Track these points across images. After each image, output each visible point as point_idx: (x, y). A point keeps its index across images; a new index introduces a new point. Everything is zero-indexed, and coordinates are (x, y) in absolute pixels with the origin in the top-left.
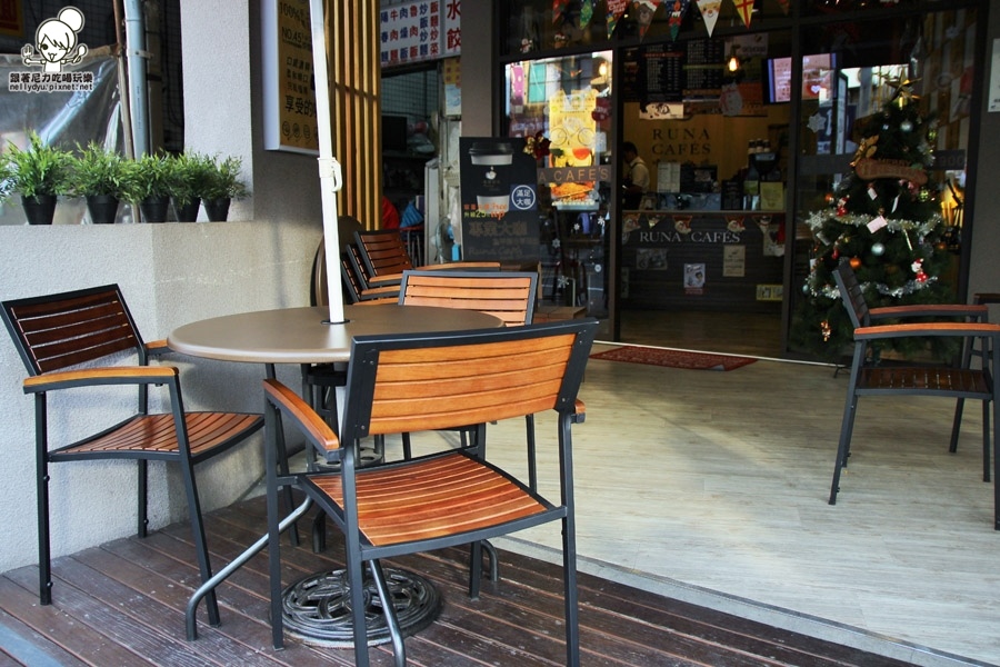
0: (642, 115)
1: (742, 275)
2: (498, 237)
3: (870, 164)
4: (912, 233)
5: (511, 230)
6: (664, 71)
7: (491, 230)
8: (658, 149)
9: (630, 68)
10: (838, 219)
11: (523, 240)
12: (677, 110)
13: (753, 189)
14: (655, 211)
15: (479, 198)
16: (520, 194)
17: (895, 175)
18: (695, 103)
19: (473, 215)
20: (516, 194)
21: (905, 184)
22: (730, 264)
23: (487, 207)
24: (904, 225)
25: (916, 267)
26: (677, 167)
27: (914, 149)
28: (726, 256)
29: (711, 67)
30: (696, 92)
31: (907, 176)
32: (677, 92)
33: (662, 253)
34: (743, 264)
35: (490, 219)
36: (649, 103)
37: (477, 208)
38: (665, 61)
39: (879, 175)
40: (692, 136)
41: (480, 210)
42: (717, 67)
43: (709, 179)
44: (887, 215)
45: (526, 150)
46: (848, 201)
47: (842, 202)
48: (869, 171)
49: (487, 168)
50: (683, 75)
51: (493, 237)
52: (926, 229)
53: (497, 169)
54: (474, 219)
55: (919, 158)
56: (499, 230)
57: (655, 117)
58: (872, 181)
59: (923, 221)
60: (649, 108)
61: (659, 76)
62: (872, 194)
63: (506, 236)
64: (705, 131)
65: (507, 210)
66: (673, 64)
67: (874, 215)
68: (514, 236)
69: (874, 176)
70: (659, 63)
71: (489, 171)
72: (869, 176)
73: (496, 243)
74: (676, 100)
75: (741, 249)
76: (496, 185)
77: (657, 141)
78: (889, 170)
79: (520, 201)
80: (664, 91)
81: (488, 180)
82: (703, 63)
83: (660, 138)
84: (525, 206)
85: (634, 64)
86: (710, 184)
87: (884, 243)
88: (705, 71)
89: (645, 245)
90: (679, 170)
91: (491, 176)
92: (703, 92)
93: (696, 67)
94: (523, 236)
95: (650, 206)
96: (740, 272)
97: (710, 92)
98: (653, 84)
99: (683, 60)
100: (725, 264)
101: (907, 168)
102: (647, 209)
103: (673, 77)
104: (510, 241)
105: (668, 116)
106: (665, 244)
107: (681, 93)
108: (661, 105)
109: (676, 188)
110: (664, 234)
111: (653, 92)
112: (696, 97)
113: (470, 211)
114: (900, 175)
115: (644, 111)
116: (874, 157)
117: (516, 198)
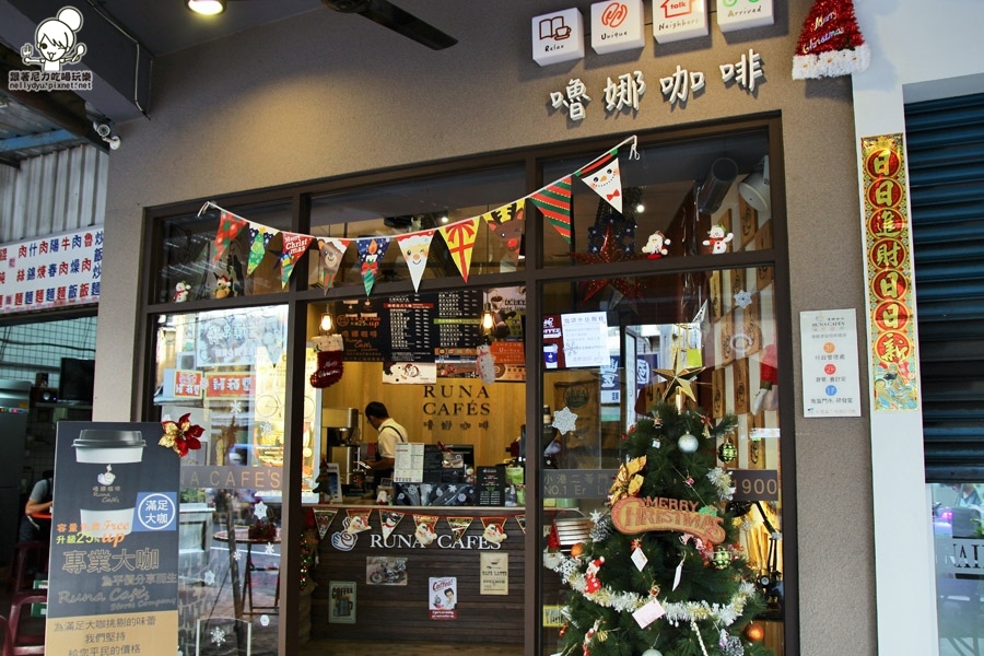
0: (386, 378)
1: (506, 592)
2: (111, 575)
3: (635, 504)
4: (707, 627)
5: (132, 562)
6: (411, 324)
7: (100, 561)
8: (430, 409)
9: (369, 320)
10: (590, 597)
11: (151, 578)
12: (427, 373)
13: (517, 478)
14: (390, 506)
15: (82, 512)
16: (152, 506)
17: (673, 526)
18: (450, 365)
19: (71, 540)
20: (144, 506)
21: (692, 542)
22: (489, 577)
23: (96, 526)
24: (692, 612)
26: (420, 449)
27: (702, 480)
28: (484, 568)
29: (467, 321)
30: (451, 351)
31: (693, 528)
32: (426, 350)
33: (402, 561)
34: (506, 578)
35: (100, 545)
36: (394, 363)
37: (79, 529)
38: (411, 314)
39: (649, 526)
40: (469, 395)
41: (84, 533)
42: (476, 321)
43: (461, 465)
44: (667, 594)
45: (165, 442)
46: (602, 565)
47: (593, 568)
48: (634, 519)
49: (102, 468)
50: (435, 330)
51: (103, 573)
52: (729, 615)
53: (118, 469)
55: (708, 494)
56: (113, 563)
57: (402, 381)
58: (639, 535)
60: (393, 368)
61: (405, 331)
62: (639, 559)
63: (124, 571)
64: (483, 388)
65: (128, 532)
66: (422, 317)
68: (137, 572)
69: (641, 528)
70: (405, 315)
71: (105, 471)
72: (634, 528)
73: (107, 582)
74: (429, 359)
75: (503, 558)
76: (114, 494)
77: (430, 399)
78: (665, 517)
79: (151, 517)
80: (412, 349)
81: (101, 485)
82: (458, 317)
83: (433, 396)
84: (158, 525)
85: (375, 315)
86: (461, 471)
87: (662, 649)
88: (462, 327)
89: (378, 551)
90: (422, 452)
91: (107, 479)
92: (459, 351)
93: (450, 321)
94: (151, 571)
95: (384, 500)
96: (502, 589)
97: (468, 351)
98: (399, 340)
99: (434, 313)
100: (483, 578)
101: (693, 514)
102: (381, 503)
103: (422, 332)
104: (130, 580)
105: (417, 380)
106: (404, 551)
107: (433, 352)
108: (408, 366)
109: (418, 476)
110: (401, 536)
111: (400, 350)
112: (452, 357)
113: (68, 533)
114: (681, 527)
115: (388, 372)
116: (641, 494)
117: (145, 513)
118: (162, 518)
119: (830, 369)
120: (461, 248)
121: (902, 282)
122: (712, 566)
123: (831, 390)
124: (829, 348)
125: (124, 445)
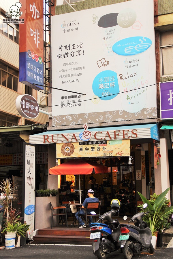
4: (127, 196)
21: (126, 190)
24: (126, 195)
25: (128, 201)
35: (63, 195)
44: (124, 194)
45: (69, 184)
47: (118, 192)
52: (129, 196)
53: (64, 187)
54: (61, 196)
55: (128, 186)
58: (122, 189)
59: (129, 195)
62: (122, 191)
65: (66, 194)
67: (123, 194)
76: (64, 190)
78: (124, 188)
87: (124, 198)
101: (126, 188)
113: (60, 194)
116: (122, 186)
117: (67, 192)
118: (69, 192)
119: (139, 176)
120: (104, 163)
121: (144, 168)
122: (128, 192)
123: (139, 177)
124: (138, 174)
125: (65, 184)
